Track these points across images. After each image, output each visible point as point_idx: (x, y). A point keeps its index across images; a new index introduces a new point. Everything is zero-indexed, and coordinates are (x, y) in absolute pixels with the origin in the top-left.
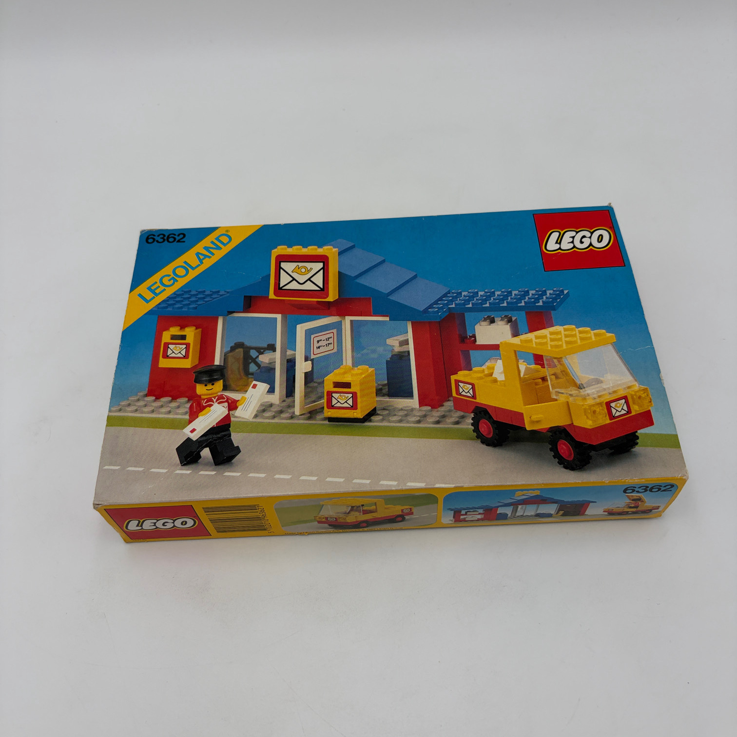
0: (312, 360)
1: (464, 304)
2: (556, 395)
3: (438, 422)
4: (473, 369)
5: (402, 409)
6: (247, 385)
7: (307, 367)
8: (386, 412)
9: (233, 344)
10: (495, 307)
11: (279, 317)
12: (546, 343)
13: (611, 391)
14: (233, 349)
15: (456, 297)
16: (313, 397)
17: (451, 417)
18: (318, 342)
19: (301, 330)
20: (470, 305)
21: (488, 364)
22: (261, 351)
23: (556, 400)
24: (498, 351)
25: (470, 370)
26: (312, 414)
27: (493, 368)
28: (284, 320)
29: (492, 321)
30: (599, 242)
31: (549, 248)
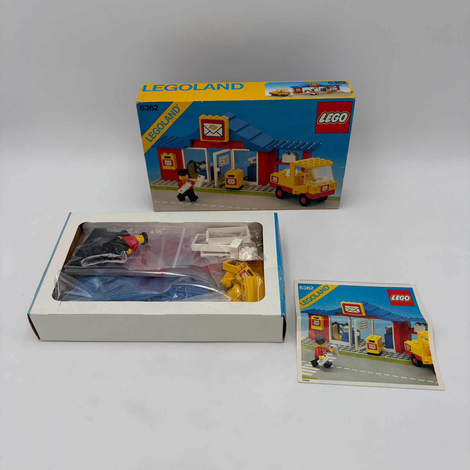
0: (220, 167)
1: (280, 146)
6: (197, 176)
7: (218, 170)
8: (246, 187)
9: (189, 161)
10: (291, 148)
11: (205, 149)
12: (307, 164)
14: (190, 163)
15: (277, 143)
16: (221, 180)
17: (269, 189)
18: (222, 160)
19: (215, 155)
20: (282, 147)
21: (284, 170)
22: (200, 164)
26: (221, 186)
28: (207, 151)
29: (289, 154)
30: (342, 119)
31: (320, 122)
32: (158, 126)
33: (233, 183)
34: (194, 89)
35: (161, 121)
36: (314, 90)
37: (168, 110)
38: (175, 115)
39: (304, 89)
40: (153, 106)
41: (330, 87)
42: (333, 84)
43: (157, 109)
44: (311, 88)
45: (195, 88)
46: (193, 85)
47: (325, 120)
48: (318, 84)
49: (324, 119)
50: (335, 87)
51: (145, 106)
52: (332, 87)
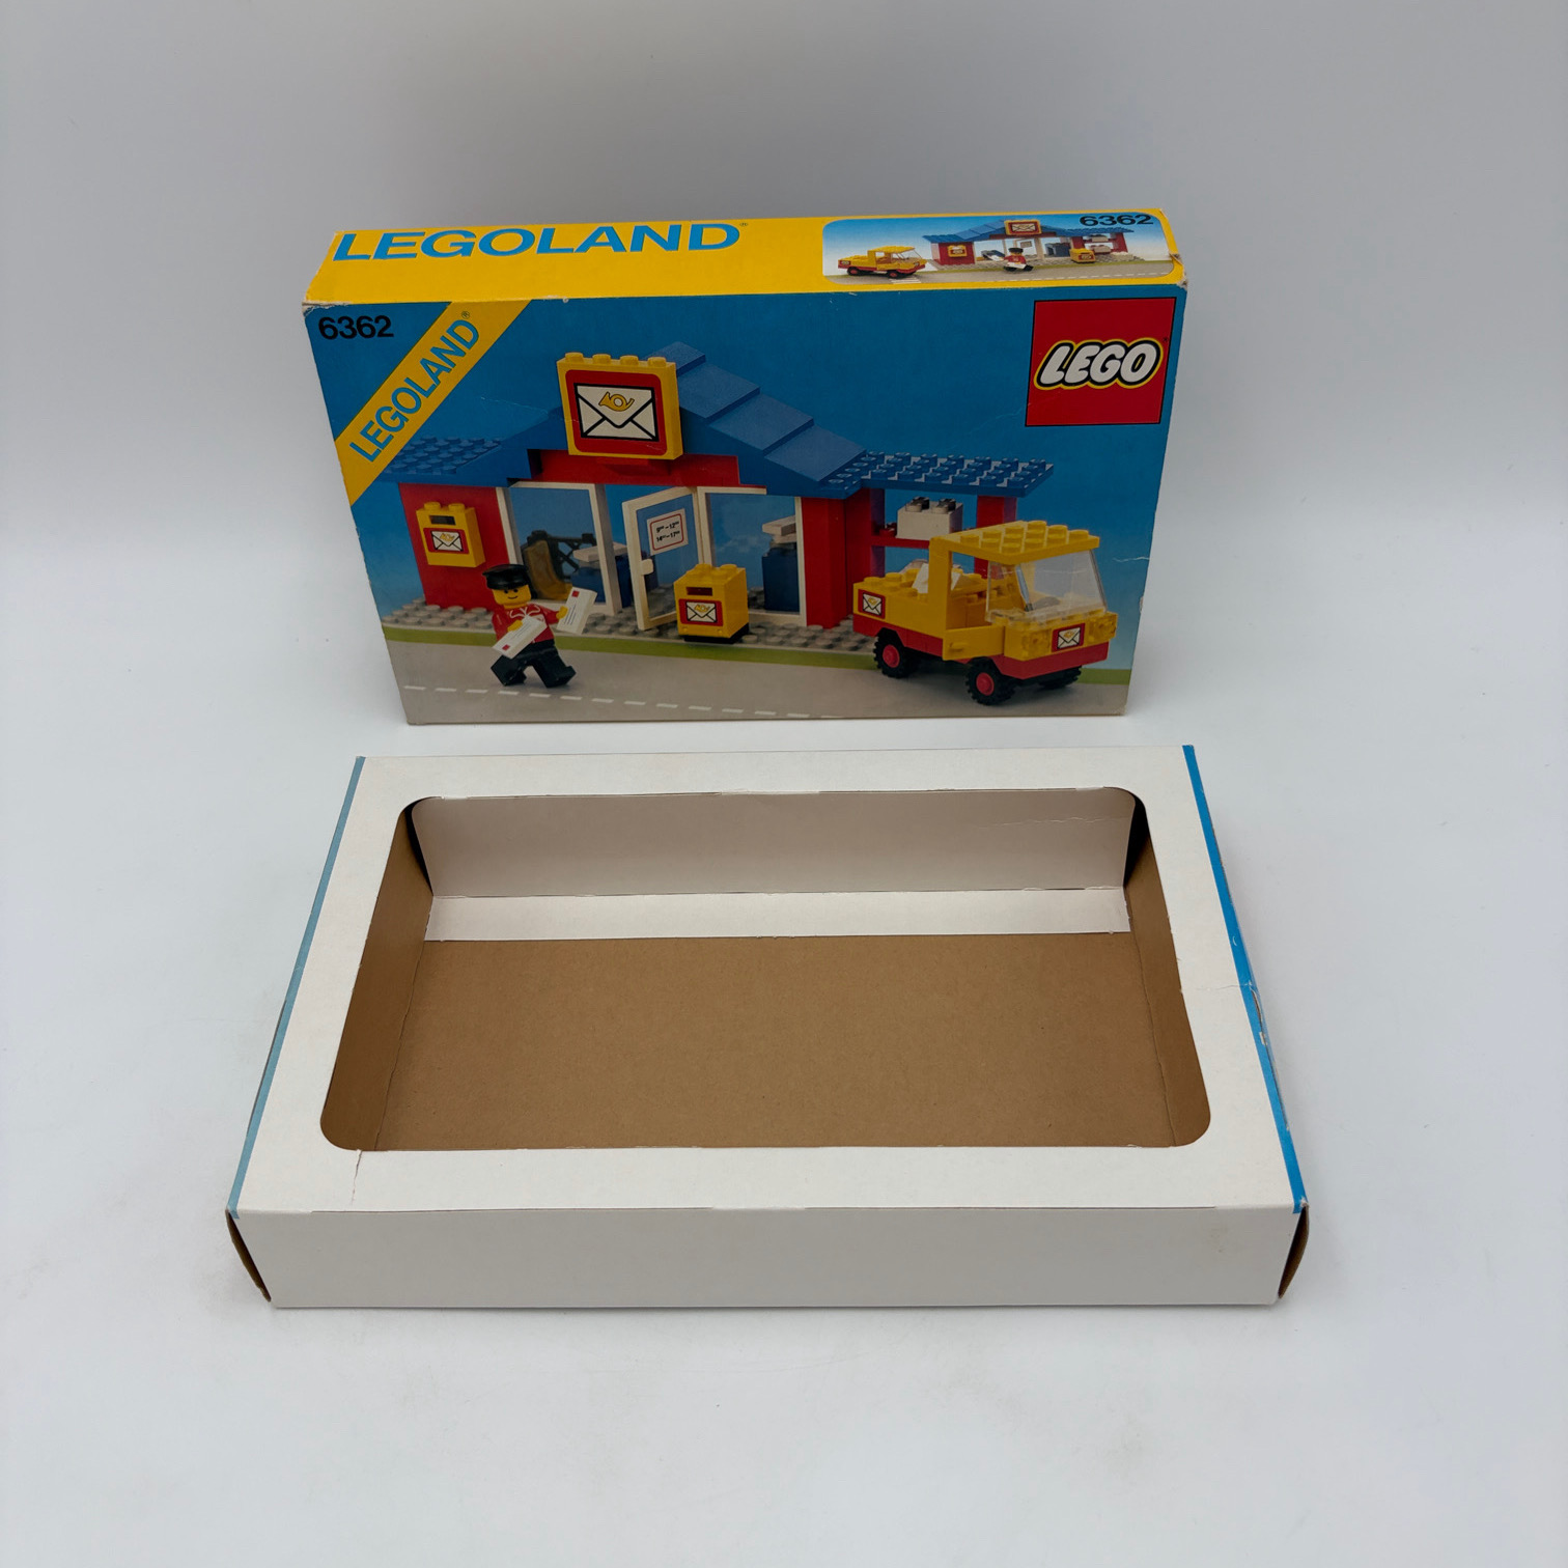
0: (653, 558)
1: (886, 475)
2: (992, 618)
3: (830, 647)
4: (888, 575)
5: (783, 628)
6: (565, 592)
7: (647, 567)
8: (762, 631)
9: (530, 534)
10: (933, 485)
11: (591, 488)
13: (1068, 615)
14: (532, 541)
15: (875, 463)
16: (661, 607)
17: (849, 641)
18: (658, 530)
19: (630, 509)
20: (895, 478)
21: (908, 569)
22: (574, 544)
23: (990, 624)
24: (926, 551)
25: (882, 575)
26: (662, 629)
27: (914, 575)
28: (600, 493)
29: (925, 506)
30: (1134, 369)
31: (1044, 380)
32: (395, 400)
33: (706, 619)
34: (540, 250)
35: (408, 380)
36: (1021, 251)
37: (433, 336)
38: (463, 354)
39: (980, 248)
40: (370, 319)
41: (1085, 238)
42: (1099, 226)
43: (386, 332)
44: (1010, 243)
45: (545, 247)
46: (537, 231)
47: (1065, 371)
48: (1039, 224)
49: (1060, 369)
50: (1108, 236)
51: (340, 321)
52: (1094, 239)
